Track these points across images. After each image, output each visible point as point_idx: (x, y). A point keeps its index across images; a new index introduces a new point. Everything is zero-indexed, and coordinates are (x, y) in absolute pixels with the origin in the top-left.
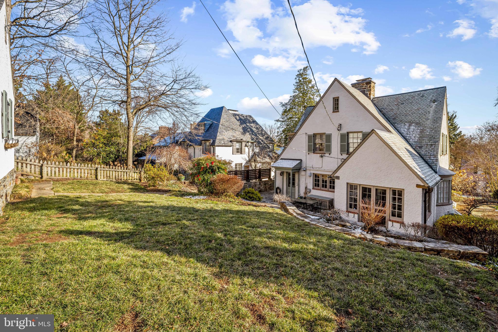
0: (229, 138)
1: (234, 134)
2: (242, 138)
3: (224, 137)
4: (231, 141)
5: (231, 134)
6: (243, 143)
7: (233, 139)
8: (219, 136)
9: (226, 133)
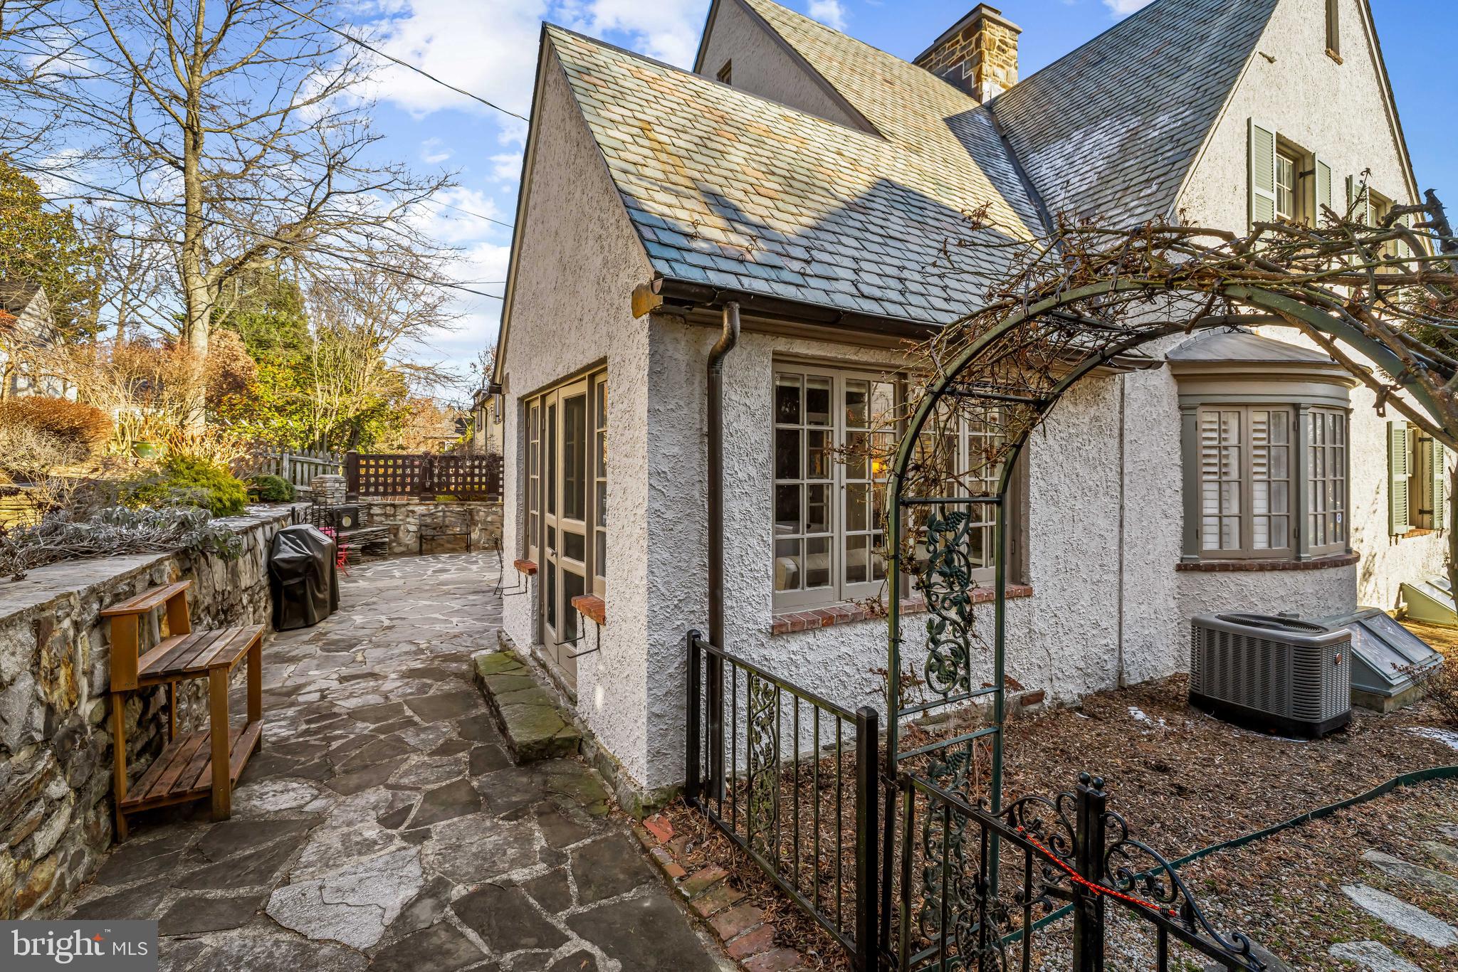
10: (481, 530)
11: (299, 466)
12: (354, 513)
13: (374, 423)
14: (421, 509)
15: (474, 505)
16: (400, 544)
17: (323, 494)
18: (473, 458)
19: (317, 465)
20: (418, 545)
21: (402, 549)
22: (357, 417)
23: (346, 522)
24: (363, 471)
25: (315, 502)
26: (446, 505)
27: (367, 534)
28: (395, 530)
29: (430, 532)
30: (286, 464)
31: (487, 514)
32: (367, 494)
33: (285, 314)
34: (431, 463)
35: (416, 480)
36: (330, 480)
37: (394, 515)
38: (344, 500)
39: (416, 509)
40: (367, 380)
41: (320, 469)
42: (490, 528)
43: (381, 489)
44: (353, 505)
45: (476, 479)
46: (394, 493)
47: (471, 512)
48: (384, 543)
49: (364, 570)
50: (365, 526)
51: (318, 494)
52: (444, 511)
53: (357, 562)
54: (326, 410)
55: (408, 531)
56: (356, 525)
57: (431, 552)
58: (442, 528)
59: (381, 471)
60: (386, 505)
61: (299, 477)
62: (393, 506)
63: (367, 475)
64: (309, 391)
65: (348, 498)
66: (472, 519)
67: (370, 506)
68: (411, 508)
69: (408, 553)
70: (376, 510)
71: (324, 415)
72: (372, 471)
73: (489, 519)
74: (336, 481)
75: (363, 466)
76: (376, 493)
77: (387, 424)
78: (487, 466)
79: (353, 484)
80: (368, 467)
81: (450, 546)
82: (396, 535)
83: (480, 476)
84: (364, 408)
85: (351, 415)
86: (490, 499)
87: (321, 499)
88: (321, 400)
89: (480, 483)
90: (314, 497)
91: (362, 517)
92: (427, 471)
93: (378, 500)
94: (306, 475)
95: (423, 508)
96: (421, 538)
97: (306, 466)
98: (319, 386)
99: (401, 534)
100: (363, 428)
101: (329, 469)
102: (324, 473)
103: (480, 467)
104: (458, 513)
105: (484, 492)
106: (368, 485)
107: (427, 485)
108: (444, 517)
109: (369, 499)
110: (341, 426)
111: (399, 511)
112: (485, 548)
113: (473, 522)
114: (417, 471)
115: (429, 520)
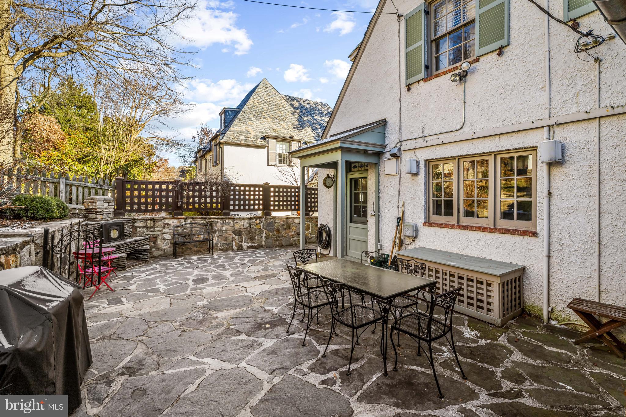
0: (260, 132)
1: (276, 127)
2: (292, 134)
3: (249, 129)
4: (264, 138)
5: (268, 125)
6: (293, 142)
7: (270, 133)
8: (236, 126)
9: (256, 122)
10: (218, 237)
11: (74, 189)
12: (121, 227)
13: (136, 169)
14: (174, 222)
15: (212, 218)
16: (158, 249)
17: (94, 212)
18: (212, 184)
19: (90, 188)
20: (172, 249)
21: (160, 253)
22: (126, 165)
23: (114, 234)
24: (128, 193)
25: (87, 218)
26: (193, 219)
27: (131, 243)
28: (154, 239)
29: (181, 239)
30: (62, 187)
31: (223, 225)
32: (132, 211)
33: (86, 111)
34: (181, 187)
35: (170, 200)
36: (99, 200)
37: (153, 227)
38: (112, 216)
39: (170, 222)
40: (132, 144)
41: (93, 191)
42: (225, 235)
43: (143, 207)
44: (120, 220)
45: (214, 200)
46: (153, 210)
47: (211, 224)
48: (145, 250)
49: (129, 278)
50: (130, 236)
51: (89, 212)
52: (191, 224)
53: (123, 268)
54: (107, 160)
55: (165, 239)
56: (122, 236)
57: (182, 255)
58: (190, 235)
59: (143, 193)
60: (147, 220)
61: (74, 198)
62: (153, 220)
63: (132, 197)
64: (97, 150)
65: (116, 215)
66: (212, 229)
67: (134, 220)
68: (166, 221)
69: (164, 256)
70: (139, 224)
71: (107, 163)
72: (136, 193)
73: (224, 228)
74: (105, 201)
75: (128, 190)
76: (139, 210)
77: (144, 171)
78: (222, 190)
79: (120, 204)
80: (132, 190)
81: (196, 249)
82: (155, 242)
83: (217, 197)
84: (130, 159)
85: (122, 163)
86: (225, 214)
87: (91, 216)
88: (104, 154)
89: (217, 203)
90: (87, 214)
91: (128, 229)
92: (178, 194)
93: (140, 216)
94: (81, 197)
95: (176, 221)
96: (175, 245)
97: (80, 189)
98: (103, 146)
99: (159, 242)
100: (130, 172)
101: (100, 191)
102: (96, 194)
103: (217, 191)
104: (202, 224)
105: (220, 209)
106: (132, 204)
107: (179, 204)
108: (191, 228)
109: (134, 215)
110: (117, 171)
111: (157, 224)
112: (221, 250)
113: (213, 231)
114: (170, 194)
115: (180, 230)
